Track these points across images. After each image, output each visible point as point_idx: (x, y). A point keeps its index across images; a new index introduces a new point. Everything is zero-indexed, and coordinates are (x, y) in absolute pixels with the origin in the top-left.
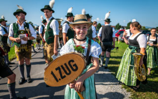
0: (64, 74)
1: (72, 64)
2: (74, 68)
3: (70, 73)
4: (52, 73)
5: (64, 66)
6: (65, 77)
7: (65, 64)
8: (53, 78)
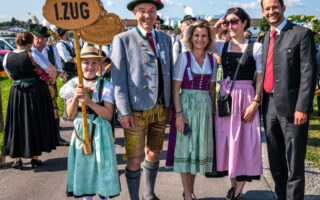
0: (69, 15)
1: (84, 8)
2: (85, 14)
3: (77, 17)
4: (56, 6)
5: (74, 6)
6: (68, 18)
7: (76, 4)
8: (54, 13)
